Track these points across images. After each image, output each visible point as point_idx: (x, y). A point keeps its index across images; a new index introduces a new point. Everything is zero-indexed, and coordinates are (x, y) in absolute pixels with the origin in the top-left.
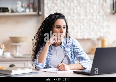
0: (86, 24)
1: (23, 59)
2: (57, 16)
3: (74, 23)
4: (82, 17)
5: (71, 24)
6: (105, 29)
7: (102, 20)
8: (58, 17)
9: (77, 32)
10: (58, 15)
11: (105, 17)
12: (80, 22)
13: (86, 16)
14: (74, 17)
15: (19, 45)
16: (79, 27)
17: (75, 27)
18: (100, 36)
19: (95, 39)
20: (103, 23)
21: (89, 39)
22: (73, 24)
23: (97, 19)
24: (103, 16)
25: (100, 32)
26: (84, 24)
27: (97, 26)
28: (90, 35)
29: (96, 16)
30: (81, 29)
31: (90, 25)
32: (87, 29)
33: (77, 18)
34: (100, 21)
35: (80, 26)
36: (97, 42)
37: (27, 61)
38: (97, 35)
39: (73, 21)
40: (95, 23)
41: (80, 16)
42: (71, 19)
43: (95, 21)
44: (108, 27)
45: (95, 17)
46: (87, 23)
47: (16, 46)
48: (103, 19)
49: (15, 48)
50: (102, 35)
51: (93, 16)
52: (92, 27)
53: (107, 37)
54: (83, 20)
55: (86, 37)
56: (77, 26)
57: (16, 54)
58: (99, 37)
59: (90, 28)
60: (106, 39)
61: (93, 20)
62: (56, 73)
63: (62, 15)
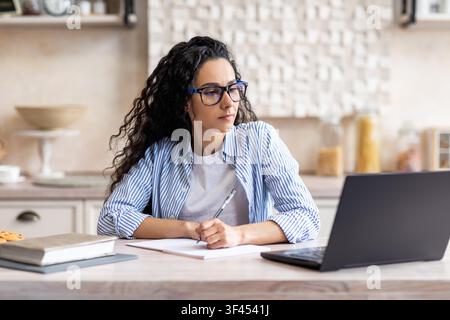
0: (301, 62)
1: (70, 193)
2: (203, 49)
3: (259, 58)
4: (288, 38)
5: (246, 62)
6: (373, 83)
7: (360, 50)
8: (206, 53)
9: (269, 93)
10: (205, 47)
11: (372, 38)
12: (282, 56)
13: (305, 32)
14: (257, 33)
15: (52, 139)
16: (275, 74)
17: (262, 73)
18: (354, 107)
19: (335, 121)
20: (365, 58)
21: (311, 120)
22: (252, 62)
23: (341, 44)
24: (365, 33)
25: (353, 92)
26: (294, 64)
27: (342, 70)
28: (317, 104)
29: (341, 34)
30: (282, 81)
31: (317, 66)
32: (305, 81)
33: (271, 41)
34: (353, 53)
35: (281, 71)
36: (340, 131)
37: (83, 200)
38: (341, 105)
39: (253, 48)
40: (337, 58)
41: (281, 33)
42: (246, 41)
43: (335, 50)
44: (385, 74)
45: (336, 37)
46: (306, 57)
47: (41, 142)
48: (366, 45)
49: (35, 150)
50: (360, 105)
51: (329, 32)
52: (323, 74)
53: (377, 112)
54: (291, 48)
55: (301, 112)
56: (269, 68)
57: (41, 170)
58: (348, 110)
59: (317, 76)
60: (374, 120)
61: (326, 46)
62: (201, 258)
63: (219, 43)
